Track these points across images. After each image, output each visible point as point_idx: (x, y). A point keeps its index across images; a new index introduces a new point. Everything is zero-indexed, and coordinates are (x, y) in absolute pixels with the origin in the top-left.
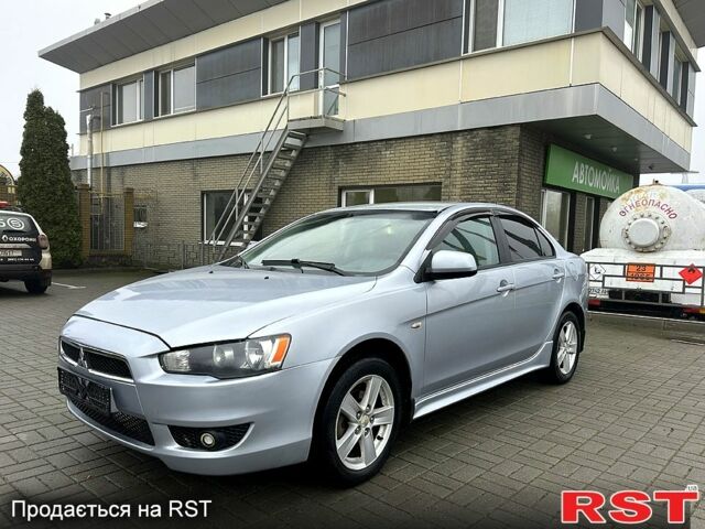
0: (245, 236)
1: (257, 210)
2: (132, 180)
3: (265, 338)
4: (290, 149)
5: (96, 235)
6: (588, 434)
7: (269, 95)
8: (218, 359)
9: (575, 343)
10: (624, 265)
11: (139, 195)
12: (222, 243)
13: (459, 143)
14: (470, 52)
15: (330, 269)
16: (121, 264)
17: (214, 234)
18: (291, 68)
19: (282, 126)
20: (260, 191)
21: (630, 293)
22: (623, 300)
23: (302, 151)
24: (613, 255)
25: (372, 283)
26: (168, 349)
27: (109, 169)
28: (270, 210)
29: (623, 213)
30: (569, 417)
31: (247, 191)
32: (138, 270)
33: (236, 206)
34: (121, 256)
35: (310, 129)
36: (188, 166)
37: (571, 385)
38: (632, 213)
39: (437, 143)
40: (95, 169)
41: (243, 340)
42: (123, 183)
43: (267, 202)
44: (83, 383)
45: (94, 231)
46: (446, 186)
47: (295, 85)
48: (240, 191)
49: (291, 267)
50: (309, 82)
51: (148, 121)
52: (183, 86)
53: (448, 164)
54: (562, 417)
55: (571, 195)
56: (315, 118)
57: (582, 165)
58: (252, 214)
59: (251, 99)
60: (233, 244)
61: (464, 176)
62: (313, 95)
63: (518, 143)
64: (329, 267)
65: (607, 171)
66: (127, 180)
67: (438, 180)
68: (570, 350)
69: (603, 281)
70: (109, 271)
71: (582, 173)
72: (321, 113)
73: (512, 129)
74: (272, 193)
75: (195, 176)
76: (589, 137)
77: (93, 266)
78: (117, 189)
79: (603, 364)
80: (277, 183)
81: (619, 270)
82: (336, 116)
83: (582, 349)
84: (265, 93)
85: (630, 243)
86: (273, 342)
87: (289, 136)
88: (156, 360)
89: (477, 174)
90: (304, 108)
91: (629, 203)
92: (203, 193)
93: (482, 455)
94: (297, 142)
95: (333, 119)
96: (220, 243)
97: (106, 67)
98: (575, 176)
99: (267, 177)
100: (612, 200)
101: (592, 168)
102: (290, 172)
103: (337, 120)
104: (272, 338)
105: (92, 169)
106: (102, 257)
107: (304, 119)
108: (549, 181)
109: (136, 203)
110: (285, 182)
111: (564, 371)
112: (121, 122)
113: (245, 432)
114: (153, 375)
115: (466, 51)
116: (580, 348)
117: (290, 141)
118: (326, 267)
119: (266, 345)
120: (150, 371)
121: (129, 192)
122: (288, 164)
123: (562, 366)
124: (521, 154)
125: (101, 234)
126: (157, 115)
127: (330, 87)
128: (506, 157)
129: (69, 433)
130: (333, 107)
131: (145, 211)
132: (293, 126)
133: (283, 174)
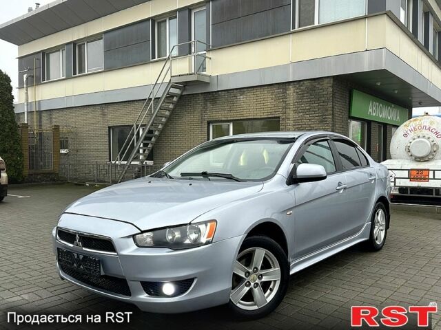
0: (141, 157)
1: (150, 139)
2: (57, 120)
3: (200, 223)
4: (172, 96)
5: (33, 159)
6: (401, 282)
7: (156, 59)
8: (170, 237)
9: (384, 223)
10: (409, 170)
11: (63, 130)
12: (125, 162)
13: (291, 90)
14: (296, 29)
15: (230, 178)
16: (51, 180)
17: (119, 157)
18: (172, 41)
19: (167, 80)
20: (152, 125)
21: (413, 189)
22: (409, 194)
23: (181, 97)
24: (400, 163)
25: (261, 186)
26: (140, 232)
27: (40, 112)
28: (159, 138)
29: (406, 135)
30: (386, 272)
31: (142, 126)
32: (64, 183)
33: (135, 136)
34: (51, 174)
35: (186, 82)
36: (98, 109)
37: (384, 251)
38: (412, 135)
39: (276, 90)
40: (30, 113)
41: (186, 225)
42: (51, 122)
43: (157, 133)
44: (78, 257)
45: (31, 156)
46: (283, 119)
47: (175, 53)
48: (137, 126)
49: (202, 177)
50: (185, 50)
51: (68, 78)
52: (94, 54)
53: (284, 105)
54: (381, 272)
55: (367, 124)
56: (190, 74)
57: (374, 103)
58: (146, 142)
59: (144, 62)
60: (132, 163)
61: (295, 112)
62: (188, 59)
63: (331, 90)
64: (230, 176)
65: (391, 107)
66: (54, 120)
67: (277, 116)
68: (381, 228)
69: (395, 182)
70: (42, 185)
71: (374, 108)
72: (193, 72)
73: (327, 80)
74: (160, 126)
75: (104, 115)
76: (379, 84)
77: (32, 181)
78: (47, 127)
79: (401, 238)
80: (164, 120)
81: (405, 174)
82: (204, 73)
83: (388, 227)
84: (153, 57)
85: (411, 155)
86: (206, 225)
87: (172, 87)
88: (132, 239)
89: (304, 111)
90: (182, 67)
91: (409, 128)
92: (110, 128)
93: (334, 297)
94: (177, 91)
95: (203, 75)
96: (123, 162)
97: (38, 40)
98: (370, 110)
99: (156, 116)
100: (397, 127)
101: (381, 105)
102: (173, 112)
103: (205, 76)
104: (205, 223)
105: (28, 112)
106: (38, 174)
107: (182, 75)
108: (353, 114)
109: (61, 136)
110: (169, 119)
111: (378, 242)
112: (48, 79)
113: (191, 284)
114: (130, 249)
115: (294, 28)
116: (387, 227)
117: (173, 91)
118: (227, 176)
119: (202, 227)
120: (128, 247)
121: (56, 128)
122: (171, 106)
123: (377, 239)
124: (333, 97)
125: (37, 159)
126: (75, 73)
127: (200, 53)
128: (323, 99)
129: (56, 293)
130: (202, 67)
131: (67, 141)
132: (174, 80)
133: (167, 113)
